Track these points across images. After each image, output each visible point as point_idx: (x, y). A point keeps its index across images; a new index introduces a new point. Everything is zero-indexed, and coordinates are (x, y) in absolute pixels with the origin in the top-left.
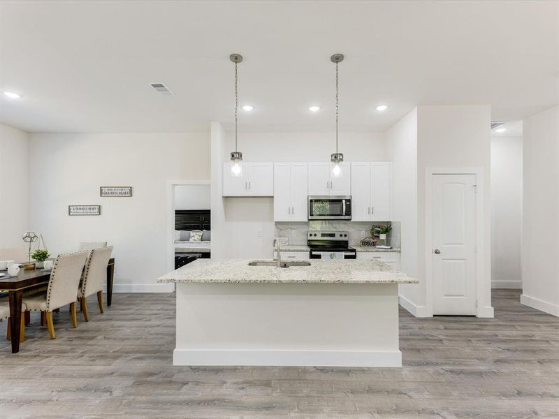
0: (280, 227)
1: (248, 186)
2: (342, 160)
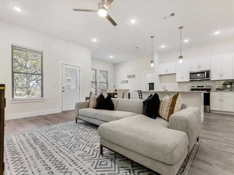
0: (180, 84)
1: (167, 71)
2: (182, 58)
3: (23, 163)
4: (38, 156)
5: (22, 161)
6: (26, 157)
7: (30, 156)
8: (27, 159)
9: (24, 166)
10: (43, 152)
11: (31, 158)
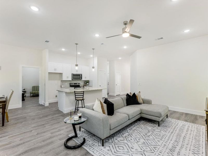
0: (62, 82)
3: (193, 150)
4: (182, 147)
5: (193, 151)
6: (189, 152)
7: (186, 150)
8: (190, 150)
9: (194, 147)
10: (177, 147)
11: (187, 148)
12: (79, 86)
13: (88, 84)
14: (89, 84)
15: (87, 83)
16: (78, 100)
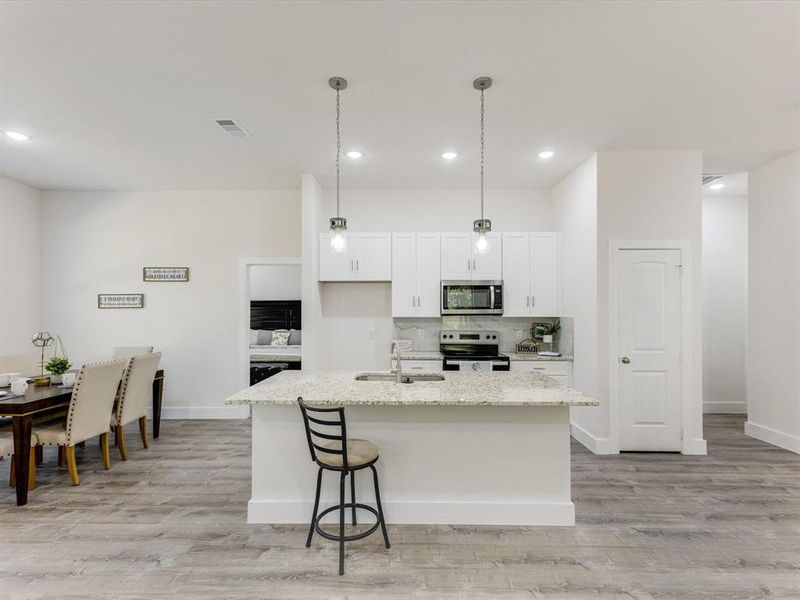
0: (401, 325)
1: (355, 266)
2: (489, 229)
12: (495, 348)
13: (548, 339)
14: (554, 339)
15: (545, 333)
16: (323, 466)
